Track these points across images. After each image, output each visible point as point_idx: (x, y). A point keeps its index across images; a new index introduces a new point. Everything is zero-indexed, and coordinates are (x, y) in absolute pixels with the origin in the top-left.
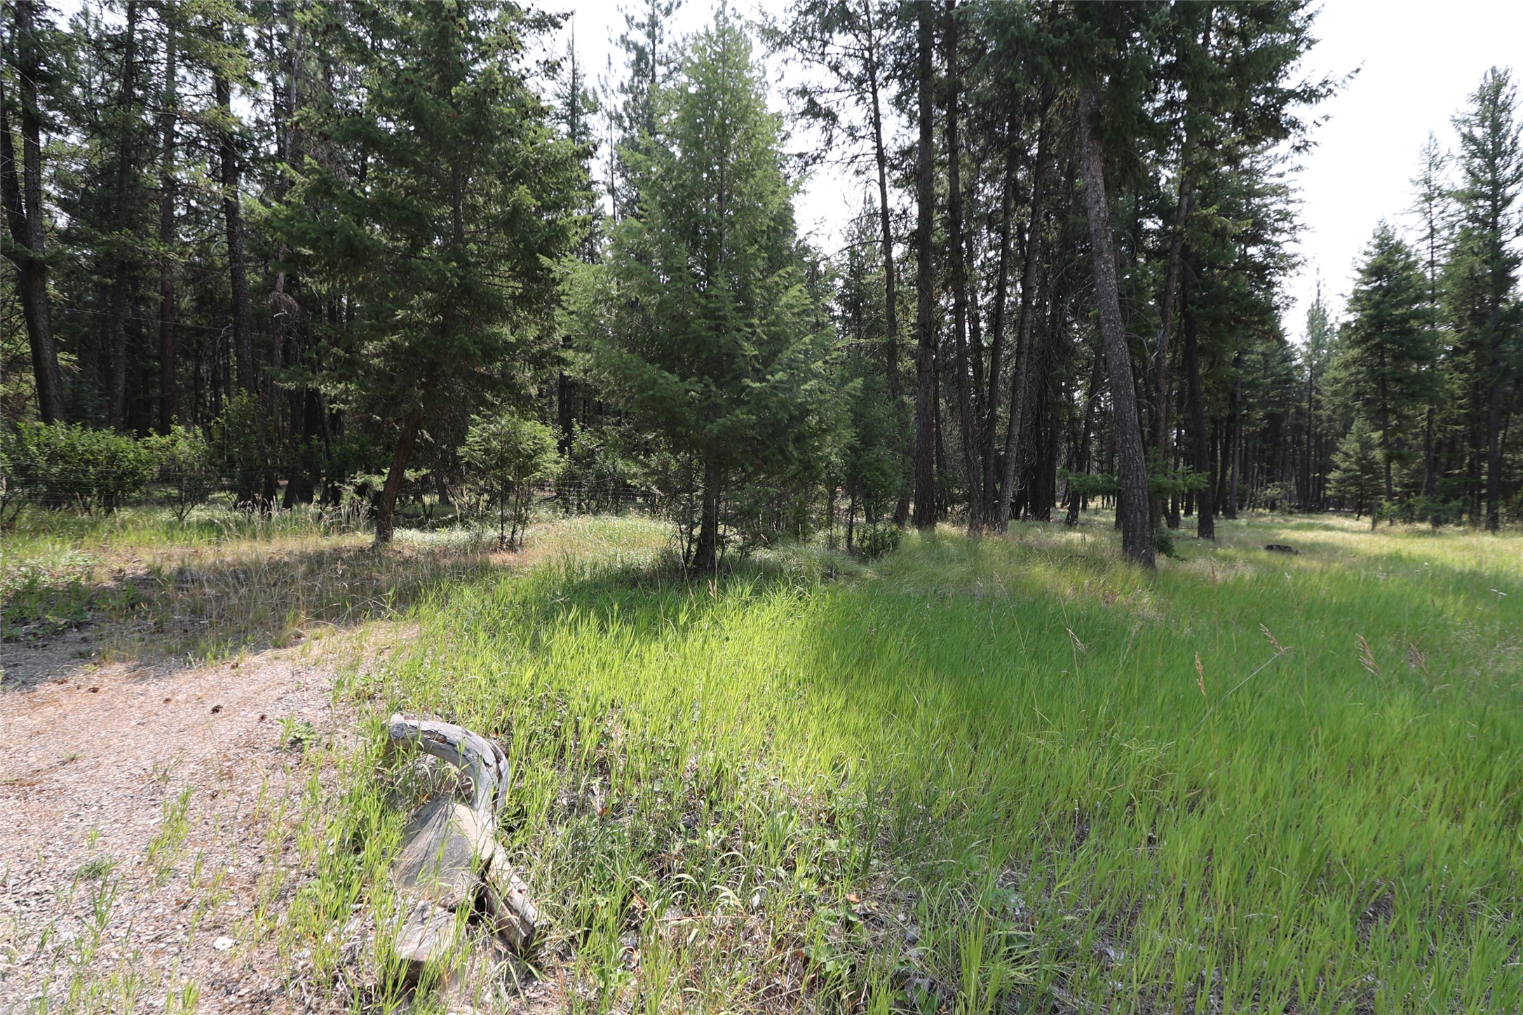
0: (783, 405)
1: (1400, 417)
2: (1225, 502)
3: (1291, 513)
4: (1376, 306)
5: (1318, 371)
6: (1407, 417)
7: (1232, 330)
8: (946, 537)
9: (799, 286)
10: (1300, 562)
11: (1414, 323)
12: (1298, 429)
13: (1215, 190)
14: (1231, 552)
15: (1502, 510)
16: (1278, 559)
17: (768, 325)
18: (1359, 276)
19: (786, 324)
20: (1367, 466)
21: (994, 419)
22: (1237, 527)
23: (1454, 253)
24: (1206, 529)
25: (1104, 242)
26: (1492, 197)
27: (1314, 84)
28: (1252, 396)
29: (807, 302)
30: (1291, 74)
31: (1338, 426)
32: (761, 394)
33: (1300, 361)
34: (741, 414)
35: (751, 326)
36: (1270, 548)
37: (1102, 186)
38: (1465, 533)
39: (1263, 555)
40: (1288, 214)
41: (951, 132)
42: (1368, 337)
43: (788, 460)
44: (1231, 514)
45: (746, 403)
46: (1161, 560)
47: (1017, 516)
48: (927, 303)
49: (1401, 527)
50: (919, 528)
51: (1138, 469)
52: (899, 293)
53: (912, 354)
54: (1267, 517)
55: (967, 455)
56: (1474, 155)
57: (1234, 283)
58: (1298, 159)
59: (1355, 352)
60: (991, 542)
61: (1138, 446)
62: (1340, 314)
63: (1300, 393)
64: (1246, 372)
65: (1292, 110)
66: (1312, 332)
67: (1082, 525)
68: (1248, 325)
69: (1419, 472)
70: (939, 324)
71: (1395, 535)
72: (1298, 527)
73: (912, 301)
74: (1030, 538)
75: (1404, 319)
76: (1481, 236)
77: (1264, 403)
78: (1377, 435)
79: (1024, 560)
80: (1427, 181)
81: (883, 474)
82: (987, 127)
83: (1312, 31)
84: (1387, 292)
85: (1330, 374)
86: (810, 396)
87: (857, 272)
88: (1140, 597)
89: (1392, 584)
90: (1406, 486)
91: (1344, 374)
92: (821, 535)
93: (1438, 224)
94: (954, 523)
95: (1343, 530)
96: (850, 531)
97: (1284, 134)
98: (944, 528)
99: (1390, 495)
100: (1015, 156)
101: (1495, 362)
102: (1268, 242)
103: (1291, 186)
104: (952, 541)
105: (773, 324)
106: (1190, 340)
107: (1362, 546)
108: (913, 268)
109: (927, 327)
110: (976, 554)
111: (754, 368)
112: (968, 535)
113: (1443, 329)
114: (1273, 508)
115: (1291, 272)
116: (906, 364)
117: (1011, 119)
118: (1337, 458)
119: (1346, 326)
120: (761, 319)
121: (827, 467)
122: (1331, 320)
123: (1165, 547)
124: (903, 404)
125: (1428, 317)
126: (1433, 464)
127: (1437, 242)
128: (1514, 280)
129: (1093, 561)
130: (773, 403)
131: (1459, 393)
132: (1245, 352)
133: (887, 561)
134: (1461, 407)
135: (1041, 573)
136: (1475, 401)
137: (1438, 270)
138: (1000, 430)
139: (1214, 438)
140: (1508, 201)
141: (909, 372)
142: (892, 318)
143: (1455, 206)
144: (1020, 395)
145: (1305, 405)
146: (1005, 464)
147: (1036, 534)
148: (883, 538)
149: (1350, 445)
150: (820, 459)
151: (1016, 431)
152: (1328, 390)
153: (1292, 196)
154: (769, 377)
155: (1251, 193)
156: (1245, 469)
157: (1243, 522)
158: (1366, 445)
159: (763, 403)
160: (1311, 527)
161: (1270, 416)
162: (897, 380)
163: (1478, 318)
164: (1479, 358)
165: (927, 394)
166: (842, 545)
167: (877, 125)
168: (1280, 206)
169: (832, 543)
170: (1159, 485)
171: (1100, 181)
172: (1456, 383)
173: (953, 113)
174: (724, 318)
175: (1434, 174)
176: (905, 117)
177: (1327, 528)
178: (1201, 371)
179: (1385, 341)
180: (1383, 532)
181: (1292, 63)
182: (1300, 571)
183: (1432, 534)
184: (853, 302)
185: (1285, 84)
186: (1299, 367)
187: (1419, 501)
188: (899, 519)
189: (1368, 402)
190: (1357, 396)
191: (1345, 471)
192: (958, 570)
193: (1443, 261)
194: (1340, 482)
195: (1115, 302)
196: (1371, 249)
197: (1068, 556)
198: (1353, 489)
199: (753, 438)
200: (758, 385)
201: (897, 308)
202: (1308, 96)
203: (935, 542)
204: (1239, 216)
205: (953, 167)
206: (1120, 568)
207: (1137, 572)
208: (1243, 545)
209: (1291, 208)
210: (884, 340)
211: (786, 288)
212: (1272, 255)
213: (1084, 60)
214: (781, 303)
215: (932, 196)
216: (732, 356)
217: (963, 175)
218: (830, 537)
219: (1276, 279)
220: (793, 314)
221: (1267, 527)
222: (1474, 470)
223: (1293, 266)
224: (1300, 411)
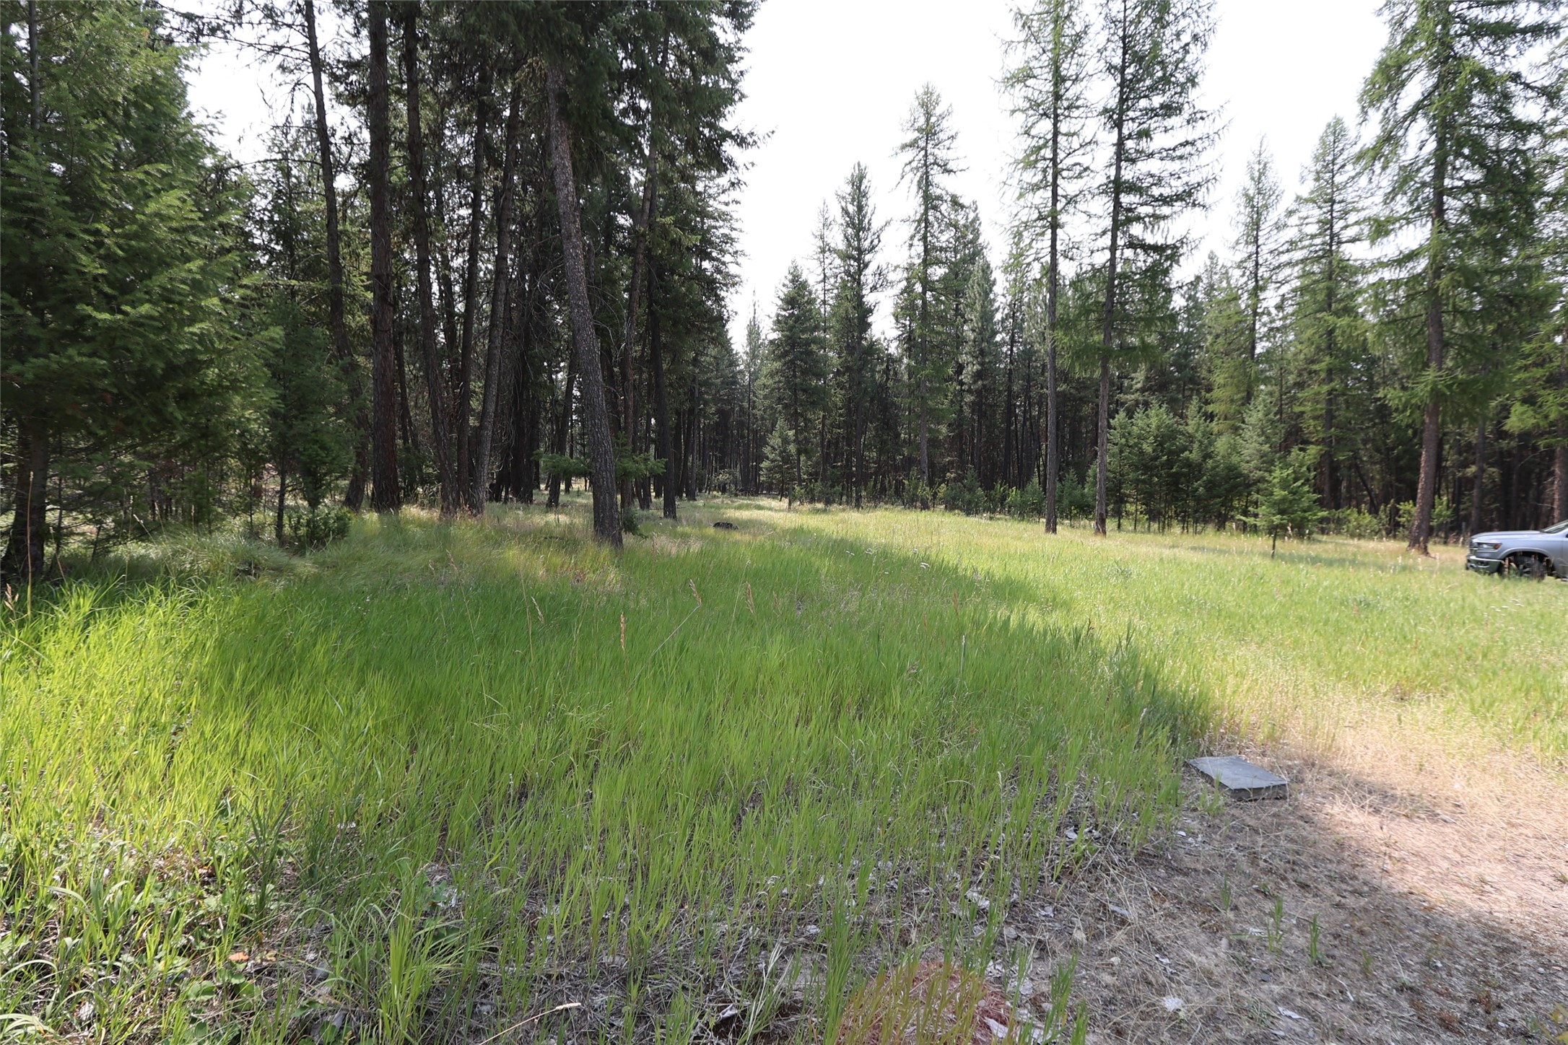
0: (157, 350)
1: (807, 420)
2: (688, 486)
3: (736, 495)
4: (791, 329)
5: (754, 376)
6: (810, 420)
7: (688, 332)
8: (412, 522)
9: (180, 193)
10: (737, 536)
11: (814, 347)
12: (741, 425)
13: (675, 201)
14: (688, 530)
15: (864, 493)
16: (721, 533)
17: (127, 236)
18: (780, 303)
19: (158, 241)
20: (786, 458)
21: (467, 395)
22: (696, 507)
23: (837, 296)
24: (670, 509)
25: (572, 226)
26: (858, 260)
27: (745, 132)
28: (707, 393)
29: (192, 216)
30: (728, 116)
31: (768, 423)
32: (110, 329)
33: (742, 367)
34: (75, 355)
35: (97, 232)
36: (717, 525)
37: (570, 170)
38: (844, 510)
39: (711, 531)
40: (732, 240)
41: (409, 58)
42: (785, 354)
43: (167, 423)
44: (692, 497)
45: (88, 340)
46: (628, 539)
47: (498, 499)
48: (384, 253)
49: (807, 506)
50: (378, 511)
51: (606, 452)
52: (345, 232)
53: (366, 308)
54: (719, 499)
55: (435, 431)
56: (848, 225)
57: (689, 290)
58: (734, 194)
59: (777, 365)
60: (465, 527)
61: (605, 430)
62: (769, 333)
63: (742, 394)
64: (701, 372)
65: (729, 148)
66: (750, 344)
67: (564, 506)
68: (700, 330)
69: (817, 463)
70: (400, 277)
71: (801, 512)
72: (739, 508)
73: (365, 245)
74: (508, 521)
75: (808, 343)
76: (852, 288)
77: (717, 400)
78: (791, 433)
79: (497, 544)
80: (822, 237)
81: (323, 447)
82: (455, 71)
83: (743, 86)
84: (798, 318)
85: (762, 380)
86: (200, 342)
87: (287, 195)
88: (606, 573)
89: (793, 551)
90: (810, 474)
91: (771, 381)
92: (237, 523)
93: (828, 273)
94: (422, 506)
95: (770, 509)
96: (280, 517)
97: (722, 169)
98: (412, 511)
99: (801, 481)
100: (487, 113)
101: (860, 383)
102: (717, 260)
103: (735, 215)
104: (420, 526)
105: (135, 236)
106: (656, 338)
107: (781, 521)
108: (362, 206)
109: (383, 280)
110: (446, 539)
111: (101, 292)
112: (440, 519)
113: (831, 354)
114: (724, 491)
115: (732, 290)
116: (358, 319)
117: (481, 69)
118: (767, 450)
119: (772, 342)
120: (113, 225)
121: (241, 435)
122: (763, 337)
123: (631, 526)
124: (354, 366)
125: (822, 343)
126: (826, 458)
127: (828, 287)
128: (869, 325)
129: (566, 542)
130: (136, 343)
131: (840, 404)
132: (702, 354)
133: (332, 552)
134: (841, 415)
135: (514, 555)
136: (849, 409)
137: (828, 308)
138: (475, 404)
139: (678, 428)
140: (866, 266)
141: (362, 328)
142: (335, 260)
143: (838, 262)
144: (495, 371)
145: (746, 404)
146: (479, 443)
147: (515, 515)
148: (326, 523)
149: (775, 440)
150: (230, 425)
151: (491, 408)
152: (761, 393)
153: (735, 225)
154: (127, 308)
155: (704, 214)
156: (703, 457)
157: (700, 503)
158: (785, 441)
159: (118, 343)
160: (748, 507)
161: (719, 411)
162: (344, 337)
163: (851, 349)
164: (851, 380)
165: (385, 358)
166: (269, 534)
167: (310, 18)
168: (726, 231)
169: (253, 532)
170: (625, 469)
171: (568, 164)
172: (838, 397)
173: (411, 37)
174: (41, 212)
175: (826, 233)
176: (349, 21)
177: (760, 508)
178: (665, 366)
179: (796, 358)
180: (796, 511)
181: (730, 108)
182: (736, 543)
183: (825, 511)
184: (286, 231)
185: (725, 124)
186: (741, 372)
187: (818, 487)
188: (353, 500)
189: (786, 407)
190: (780, 400)
191: (773, 461)
192: (424, 558)
193: (831, 302)
194: (769, 469)
195: (583, 288)
196: (787, 282)
197: (546, 538)
198: (778, 476)
199: (105, 391)
200: (106, 316)
201: (344, 251)
202: (741, 141)
203: (399, 527)
204: (694, 230)
205: (413, 99)
206: (591, 547)
207: (606, 550)
208: (699, 524)
209: (734, 234)
210: (325, 286)
211: (157, 191)
212: (720, 272)
213: (552, 35)
214: (147, 211)
215: (387, 128)
216: (61, 271)
217: (425, 113)
218: (250, 525)
219: (723, 294)
220: (172, 230)
221: (718, 508)
222: (848, 465)
223: (734, 285)
224: (741, 408)
